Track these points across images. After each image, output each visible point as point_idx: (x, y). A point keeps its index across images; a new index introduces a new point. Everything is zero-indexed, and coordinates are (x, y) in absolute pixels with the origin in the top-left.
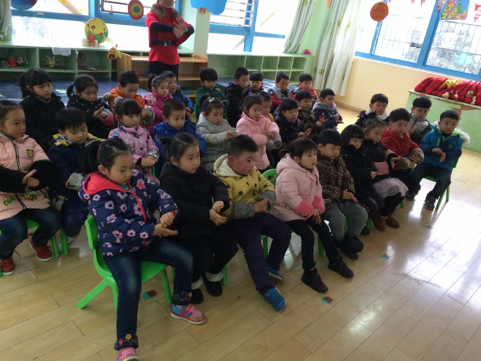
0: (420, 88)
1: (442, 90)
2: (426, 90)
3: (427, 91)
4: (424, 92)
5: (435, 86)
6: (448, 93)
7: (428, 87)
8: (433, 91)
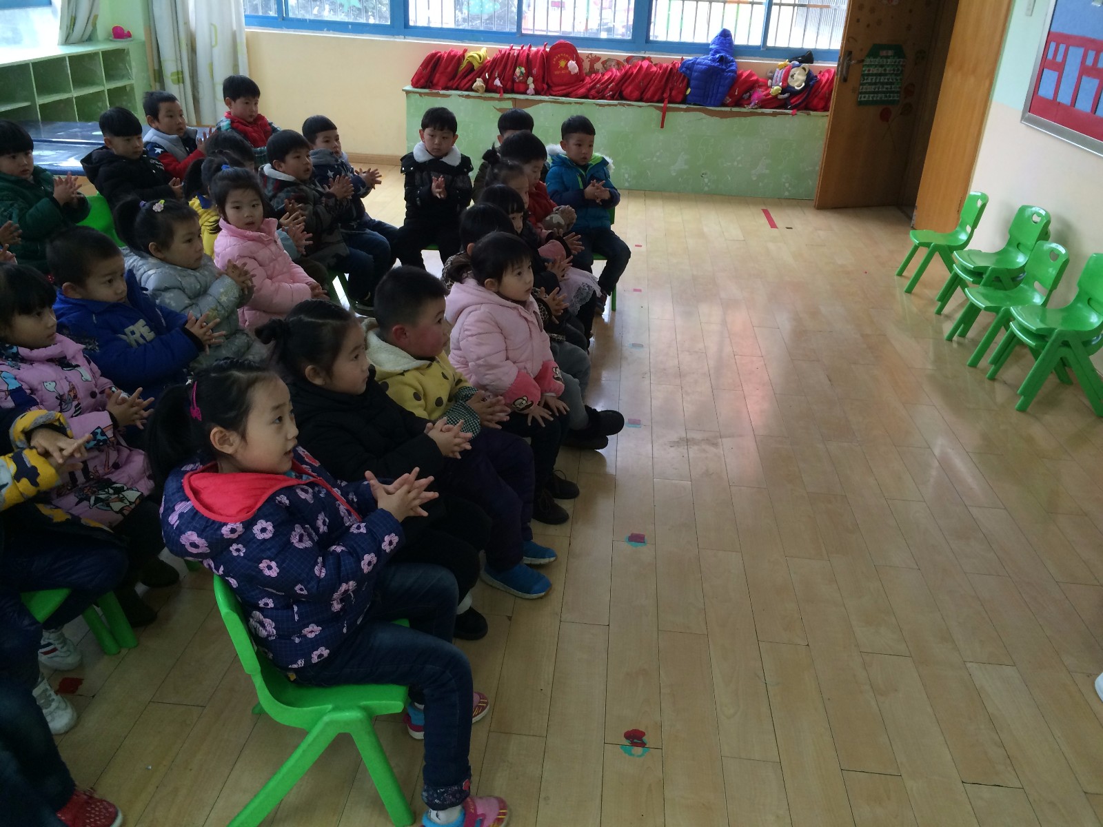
0: (422, 81)
1: (465, 77)
2: (435, 81)
3: (438, 81)
4: (433, 85)
5: (449, 69)
6: (480, 79)
7: (437, 75)
8: (450, 81)
